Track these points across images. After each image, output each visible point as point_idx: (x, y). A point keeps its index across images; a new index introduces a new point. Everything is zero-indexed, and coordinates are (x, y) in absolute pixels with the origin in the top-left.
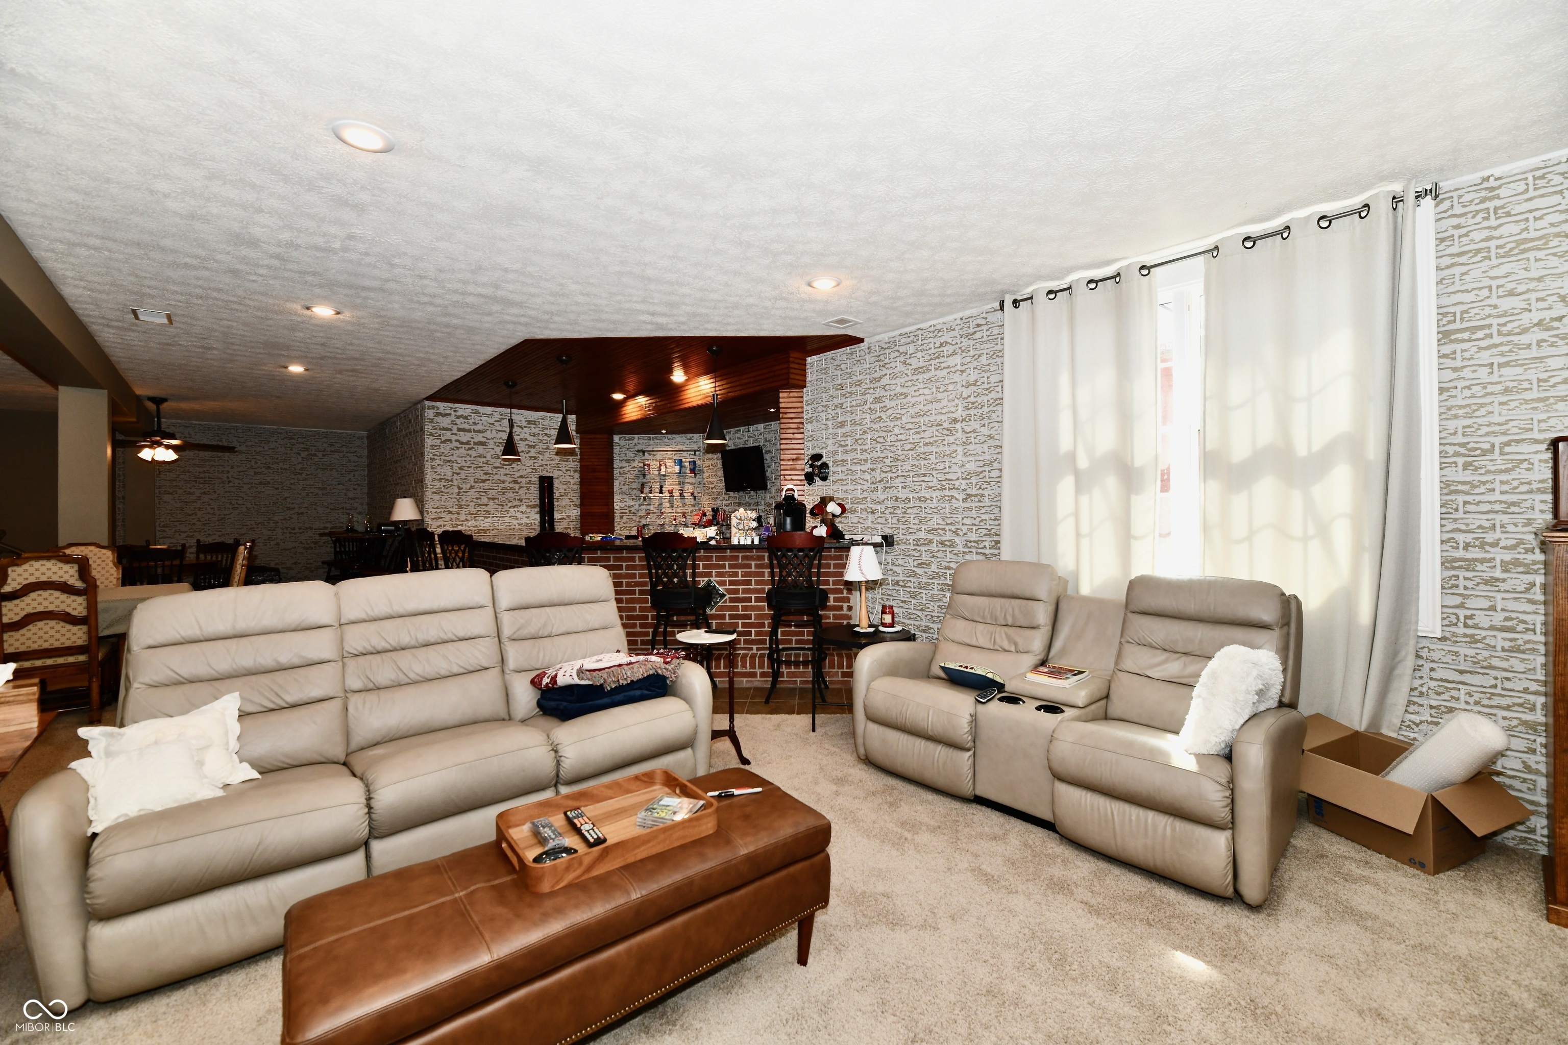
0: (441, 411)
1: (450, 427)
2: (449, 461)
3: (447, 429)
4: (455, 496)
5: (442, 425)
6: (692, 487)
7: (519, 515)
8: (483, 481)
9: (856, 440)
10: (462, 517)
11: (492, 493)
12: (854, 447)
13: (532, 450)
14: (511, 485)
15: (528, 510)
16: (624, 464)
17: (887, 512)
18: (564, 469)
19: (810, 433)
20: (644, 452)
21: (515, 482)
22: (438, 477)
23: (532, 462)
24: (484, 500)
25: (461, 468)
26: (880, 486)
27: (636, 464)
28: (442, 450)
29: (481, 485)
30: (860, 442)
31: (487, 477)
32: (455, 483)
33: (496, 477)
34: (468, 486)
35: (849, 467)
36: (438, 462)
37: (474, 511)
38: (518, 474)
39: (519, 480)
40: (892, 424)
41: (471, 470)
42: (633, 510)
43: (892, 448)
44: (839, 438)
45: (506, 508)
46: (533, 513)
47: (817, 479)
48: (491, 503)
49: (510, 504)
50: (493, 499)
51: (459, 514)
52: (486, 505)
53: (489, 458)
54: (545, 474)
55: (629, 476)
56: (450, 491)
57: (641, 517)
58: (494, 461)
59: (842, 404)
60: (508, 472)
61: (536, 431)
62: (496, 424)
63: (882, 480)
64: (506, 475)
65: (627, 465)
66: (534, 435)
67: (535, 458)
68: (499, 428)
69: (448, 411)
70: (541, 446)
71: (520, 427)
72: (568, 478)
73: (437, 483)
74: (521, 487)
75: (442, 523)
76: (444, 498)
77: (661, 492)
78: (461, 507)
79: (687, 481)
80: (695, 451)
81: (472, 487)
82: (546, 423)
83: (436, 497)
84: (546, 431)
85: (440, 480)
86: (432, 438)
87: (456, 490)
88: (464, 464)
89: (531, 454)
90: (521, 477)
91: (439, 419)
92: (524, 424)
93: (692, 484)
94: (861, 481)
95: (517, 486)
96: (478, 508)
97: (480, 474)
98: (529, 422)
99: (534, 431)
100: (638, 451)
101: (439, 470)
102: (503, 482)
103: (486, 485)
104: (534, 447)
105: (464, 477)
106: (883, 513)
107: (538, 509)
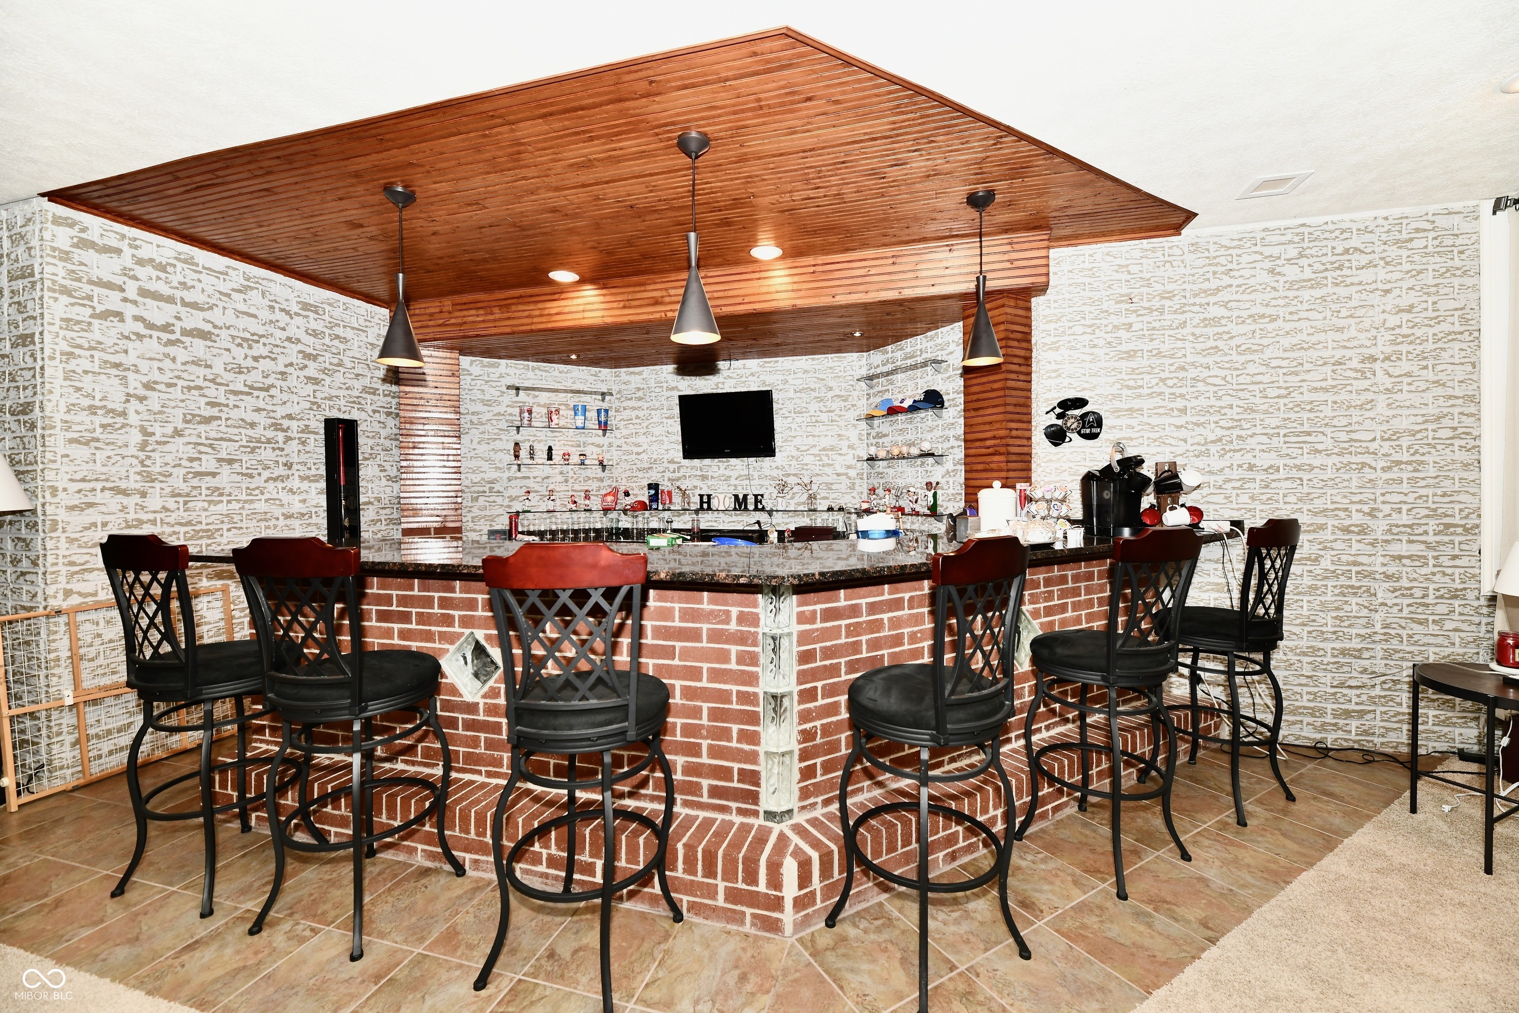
0: (93, 235)
1: (118, 280)
2: (117, 366)
3: (109, 286)
4: (132, 450)
5: (95, 274)
6: (599, 450)
7: (285, 497)
8: (207, 420)
9: (1163, 380)
10: (154, 502)
11: (226, 450)
12: (1156, 389)
13: (311, 364)
14: (270, 434)
15: (305, 485)
16: (479, 407)
17: (1228, 486)
18: (369, 408)
19: (1053, 366)
20: (518, 389)
21: (277, 427)
22: (86, 402)
23: (310, 388)
24: (208, 463)
25: (148, 386)
26: (1213, 449)
27: (501, 409)
28: (96, 335)
29: (202, 428)
30: (1170, 383)
31: (215, 412)
32: (133, 419)
33: (235, 414)
34: (169, 430)
35: (1145, 419)
36: (86, 364)
37: (184, 488)
38: (281, 411)
39: (286, 423)
40: (1242, 359)
41: (176, 393)
42: (497, 487)
43: (1240, 394)
44: (1123, 376)
45: (258, 481)
46: (313, 492)
47: (1075, 436)
48: (225, 470)
49: (266, 474)
50: (230, 462)
51: (144, 495)
52: (214, 475)
53: (218, 368)
54: (335, 414)
55: (488, 427)
56: (119, 438)
57: (512, 499)
58: (230, 376)
59: (1131, 325)
60: (261, 404)
61: (319, 326)
62: (235, 295)
63: (1220, 440)
64: (258, 410)
65: (486, 408)
66: (315, 334)
67: (315, 381)
68: (242, 307)
69: (114, 243)
70: (327, 359)
71: (288, 313)
72: (377, 427)
73: (84, 416)
74: (288, 439)
75: (99, 519)
76: (100, 456)
77: (550, 458)
78: (150, 478)
79: (590, 440)
80: (603, 394)
81: (178, 433)
82: (337, 313)
83: (81, 453)
84: (339, 331)
85: (92, 410)
86: (64, 299)
87: (136, 437)
88: (156, 376)
89: (306, 372)
90: (290, 417)
91: (90, 256)
92: (295, 308)
93: (598, 446)
94: (1173, 442)
95: (280, 436)
96: (195, 482)
97: (198, 405)
98: (306, 306)
99: (313, 325)
100: (509, 387)
101: (87, 383)
102: (253, 425)
103: (212, 430)
104: (314, 358)
105: (157, 407)
106: (1220, 488)
107: (323, 485)
